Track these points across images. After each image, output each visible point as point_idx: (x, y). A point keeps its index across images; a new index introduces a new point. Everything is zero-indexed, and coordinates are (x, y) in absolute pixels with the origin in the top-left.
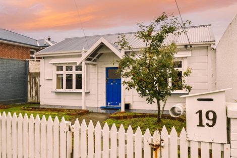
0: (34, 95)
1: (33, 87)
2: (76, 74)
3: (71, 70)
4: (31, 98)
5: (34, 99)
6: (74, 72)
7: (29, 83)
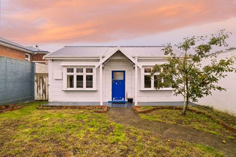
0: (41, 94)
1: (40, 86)
2: (87, 76)
3: (82, 72)
4: (39, 96)
5: (41, 97)
6: (85, 74)
7: (36, 83)
